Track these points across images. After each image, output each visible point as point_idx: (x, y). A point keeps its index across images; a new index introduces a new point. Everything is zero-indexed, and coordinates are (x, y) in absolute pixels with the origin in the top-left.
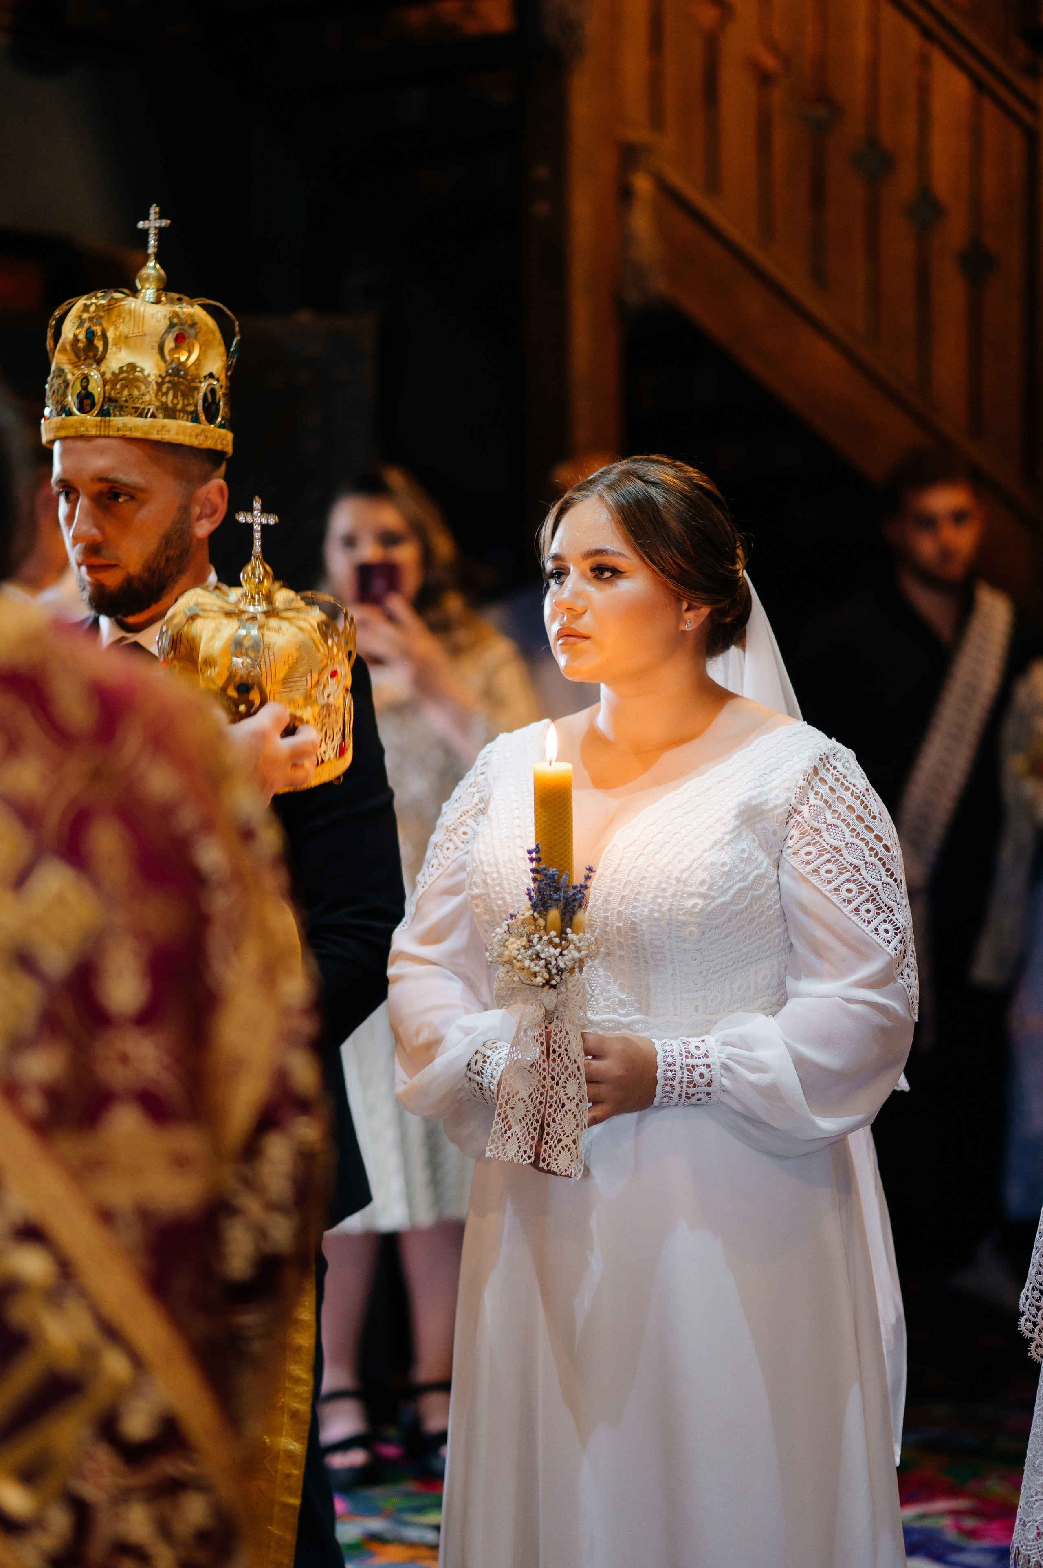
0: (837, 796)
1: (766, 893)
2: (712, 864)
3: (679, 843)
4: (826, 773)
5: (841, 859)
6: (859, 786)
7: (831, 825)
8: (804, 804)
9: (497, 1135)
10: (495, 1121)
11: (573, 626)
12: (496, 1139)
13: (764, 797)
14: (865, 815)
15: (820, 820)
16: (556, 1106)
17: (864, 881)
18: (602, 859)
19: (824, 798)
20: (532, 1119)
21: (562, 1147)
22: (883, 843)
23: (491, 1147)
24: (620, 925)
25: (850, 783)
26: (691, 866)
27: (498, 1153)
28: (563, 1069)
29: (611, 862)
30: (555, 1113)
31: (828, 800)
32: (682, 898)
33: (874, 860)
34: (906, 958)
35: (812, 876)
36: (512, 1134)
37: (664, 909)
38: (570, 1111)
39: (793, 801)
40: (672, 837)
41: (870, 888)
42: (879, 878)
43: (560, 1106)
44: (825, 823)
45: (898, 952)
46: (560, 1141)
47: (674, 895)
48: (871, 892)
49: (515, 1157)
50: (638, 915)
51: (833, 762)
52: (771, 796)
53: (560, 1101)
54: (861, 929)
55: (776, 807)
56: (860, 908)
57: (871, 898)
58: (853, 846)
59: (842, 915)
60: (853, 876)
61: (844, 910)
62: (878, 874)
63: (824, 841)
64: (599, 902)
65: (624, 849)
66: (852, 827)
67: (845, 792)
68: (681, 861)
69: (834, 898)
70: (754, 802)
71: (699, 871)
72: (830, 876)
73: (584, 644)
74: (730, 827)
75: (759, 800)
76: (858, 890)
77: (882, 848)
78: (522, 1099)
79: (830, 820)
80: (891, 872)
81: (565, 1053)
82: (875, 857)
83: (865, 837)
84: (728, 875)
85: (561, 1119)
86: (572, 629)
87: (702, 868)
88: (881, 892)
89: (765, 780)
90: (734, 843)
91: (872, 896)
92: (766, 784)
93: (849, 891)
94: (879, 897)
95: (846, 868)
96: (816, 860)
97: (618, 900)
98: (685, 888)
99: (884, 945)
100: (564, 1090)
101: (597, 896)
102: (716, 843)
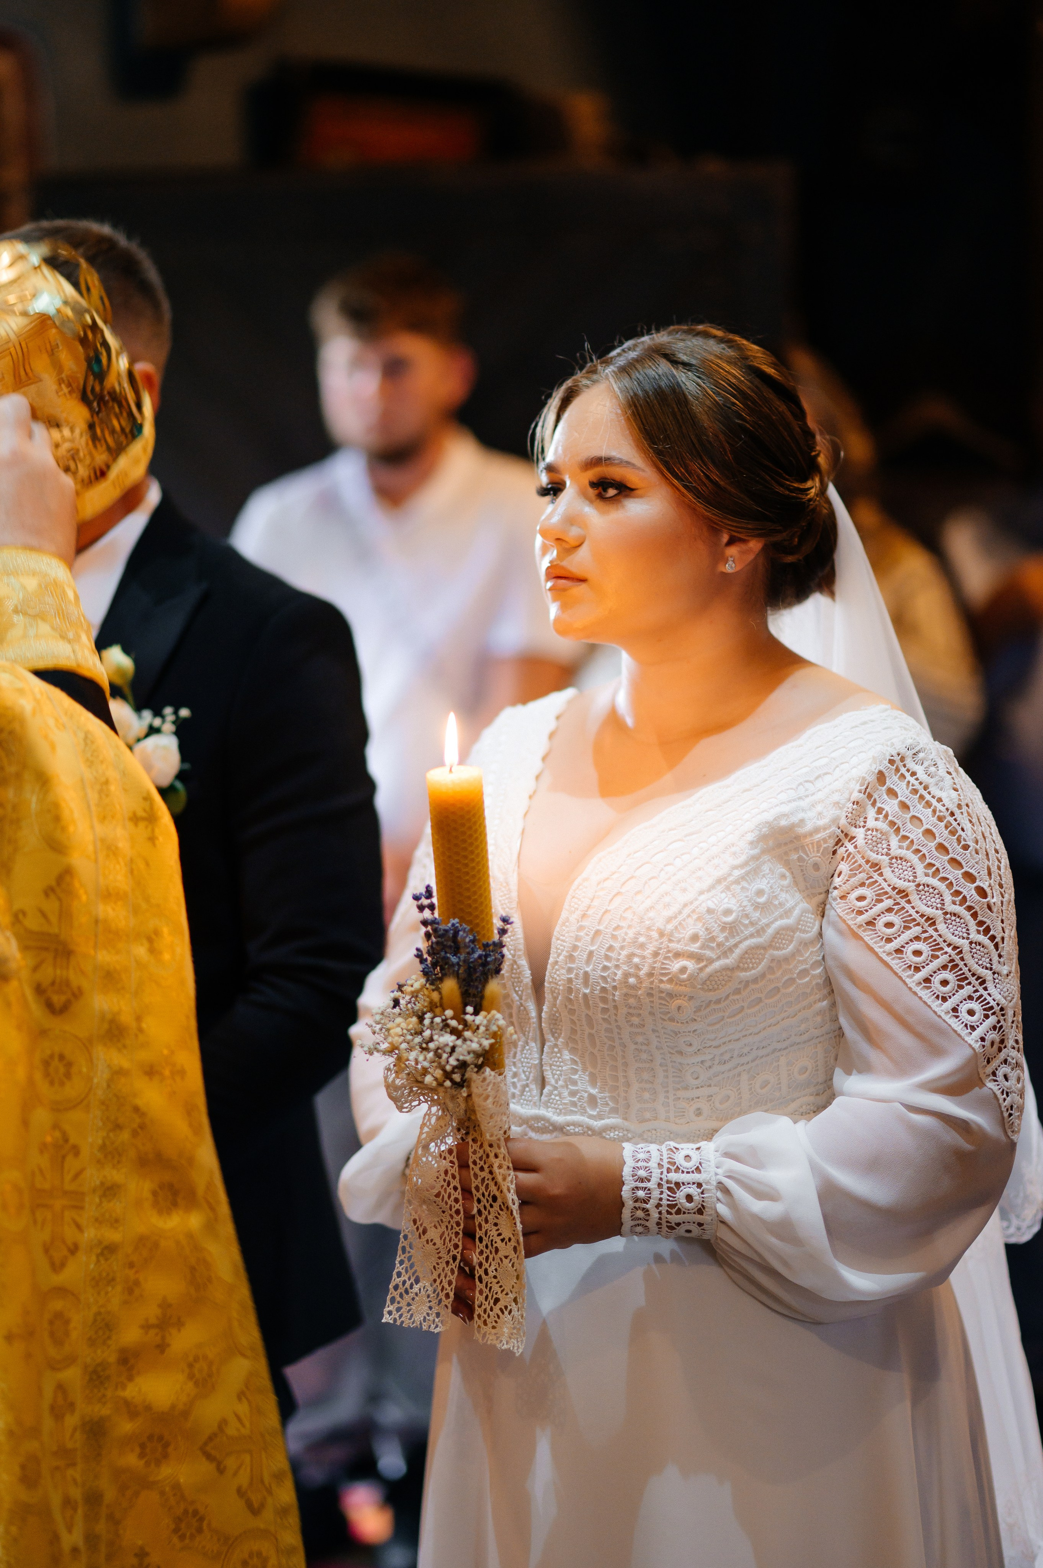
0: (910, 815)
1: (797, 952)
2: (710, 911)
3: (669, 879)
4: (899, 782)
5: (908, 907)
6: (946, 801)
7: (896, 858)
8: (860, 827)
9: (399, 1291)
10: (396, 1271)
11: (564, 563)
12: (398, 1296)
13: (801, 815)
14: (951, 844)
15: (880, 850)
16: (488, 1251)
17: (941, 940)
18: (569, 897)
19: (890, 818)
20: (446, 1269)
21: (501, 1310)
22: (975, 885)
23: (391, 1308)
24: (587, 991)
25: (933, 797)
26: (680, 913)
27: (401, 1316)
28: (490, 1200)
29: (580, 903)
30: (487, 1261)
31: (896, 821)
32: (666, 958)
33: (960, 910)
34: (1004, 1050)
35: (864, 931)
36: (420, 1290)
37: (642, 973)
38: (506, 1257)
39: (843, 822)
40: (662, 870)
41: (949, 950)
42: (965, 935)
43: (493, 1251)
44: (887, 854)
45: (987, 1043)
46: (497, 1301)
47: (656, 954)
48: (950, 956)
49: (424, 1321)
50: (609, 980)
51: (911, 765)
52: (810, 814)
53: (492, 1245)
54: (931, 1008)
55: (817, 830)
56: (932, 979)
57: (950, 965)
58: (926, 889)
59: (904, 987)
60: (925, 932)
61: (908, 980)
62: (964, 930)
63: (885, 880)
64: (561, 957)
65: (599, 884)
66: (928, 861)
67: (924, 809)
68: (667, 906)
69: (894, 963)
70: (783, 823)
71: (690, 921)
72: (889, 931)
73: (579, 590)
74: (743, 858)
75: (795, 819)
76: (931, 953)
77: (973, 892)
78: (432, 1240)
79: (895, 851)
80: (985, 926)
81: (490, 1177)
82: (961, 905)
83: (948, 876)
84: (731, 929)
85: (496, 1270)
86: (563, 568)
87: (695, 916)
88: (967, 956)
89: (807, 790)
90: (747, 881)
91: (952, 961)
92: (807, 796)
93: (917, 953)
94: (962, 963)
95: (914, 920)
96: (871, 908)
97: (585, 956)
98: (671, 945)
99: (964, 1032)
100: (497, 1228)
101: (559, 949)
102: (719, 881)
